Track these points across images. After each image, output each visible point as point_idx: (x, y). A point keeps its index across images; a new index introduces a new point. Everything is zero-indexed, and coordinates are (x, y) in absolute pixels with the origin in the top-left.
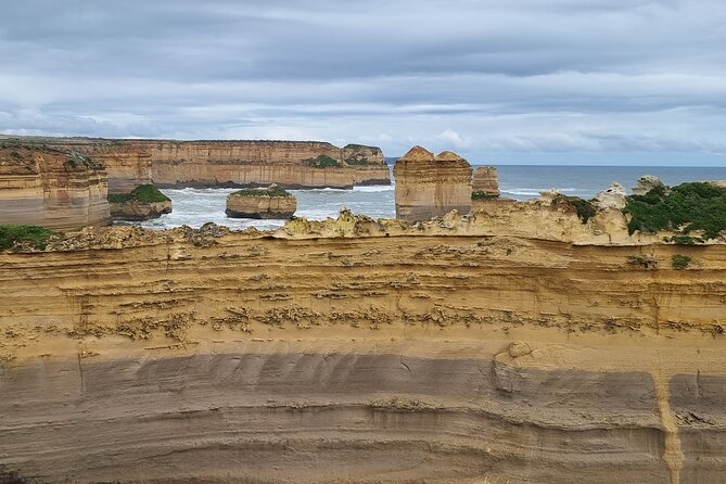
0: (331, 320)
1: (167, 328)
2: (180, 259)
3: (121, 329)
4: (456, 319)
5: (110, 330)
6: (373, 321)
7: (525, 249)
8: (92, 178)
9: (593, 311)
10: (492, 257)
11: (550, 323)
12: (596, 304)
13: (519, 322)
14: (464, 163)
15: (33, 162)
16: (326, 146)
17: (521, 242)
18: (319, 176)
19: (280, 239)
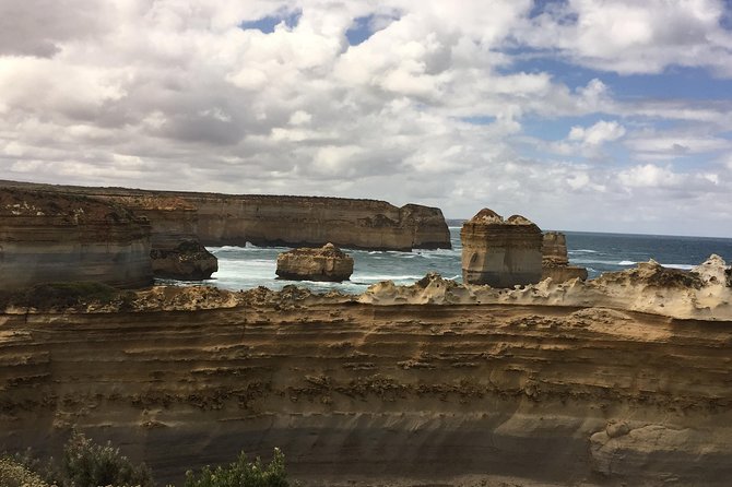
0: (418, 393)
1: (242, 399)
2: (258, 323)
3: (193, 400)
4: (551, 395)
5: (180, 399)
6: (463, 395)
7: (624, 322)
8: (135, 232)
9: (695, 389)
10: (589, 328)
11: (650, 401)
12: (698, 383)
13: (617, 399)
14: (533, 228)
15: (72, 214)
16: (385, 205)
17: (619, 314)
18: (376, 237)
19: (365, 305)
